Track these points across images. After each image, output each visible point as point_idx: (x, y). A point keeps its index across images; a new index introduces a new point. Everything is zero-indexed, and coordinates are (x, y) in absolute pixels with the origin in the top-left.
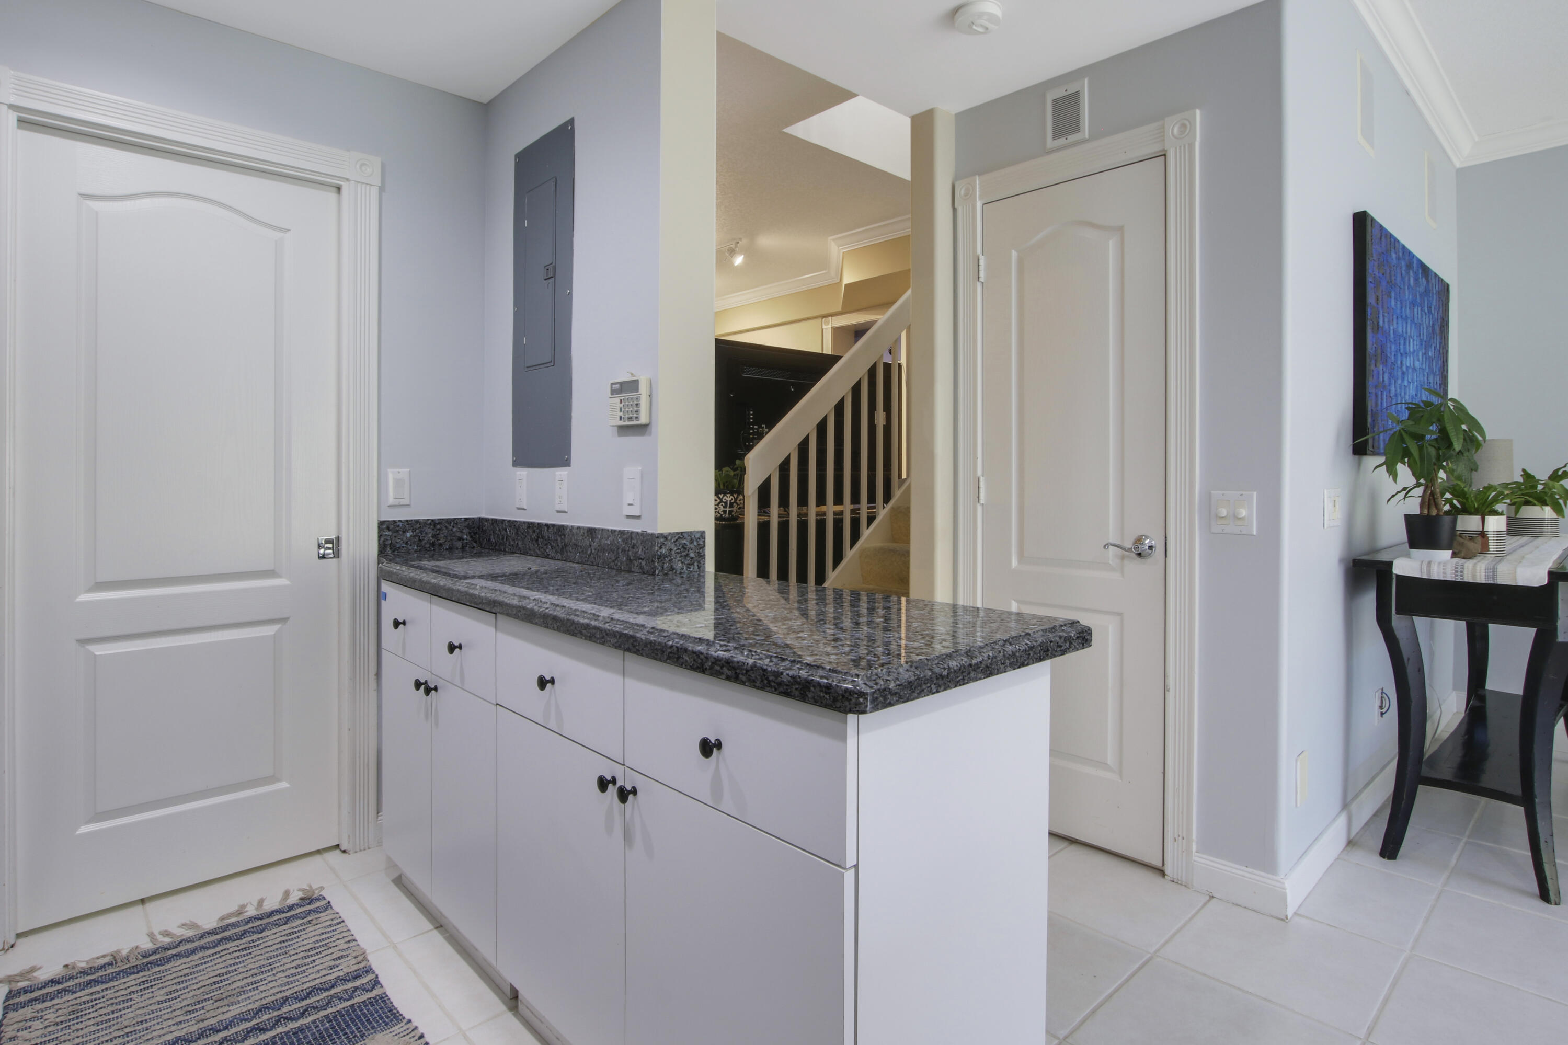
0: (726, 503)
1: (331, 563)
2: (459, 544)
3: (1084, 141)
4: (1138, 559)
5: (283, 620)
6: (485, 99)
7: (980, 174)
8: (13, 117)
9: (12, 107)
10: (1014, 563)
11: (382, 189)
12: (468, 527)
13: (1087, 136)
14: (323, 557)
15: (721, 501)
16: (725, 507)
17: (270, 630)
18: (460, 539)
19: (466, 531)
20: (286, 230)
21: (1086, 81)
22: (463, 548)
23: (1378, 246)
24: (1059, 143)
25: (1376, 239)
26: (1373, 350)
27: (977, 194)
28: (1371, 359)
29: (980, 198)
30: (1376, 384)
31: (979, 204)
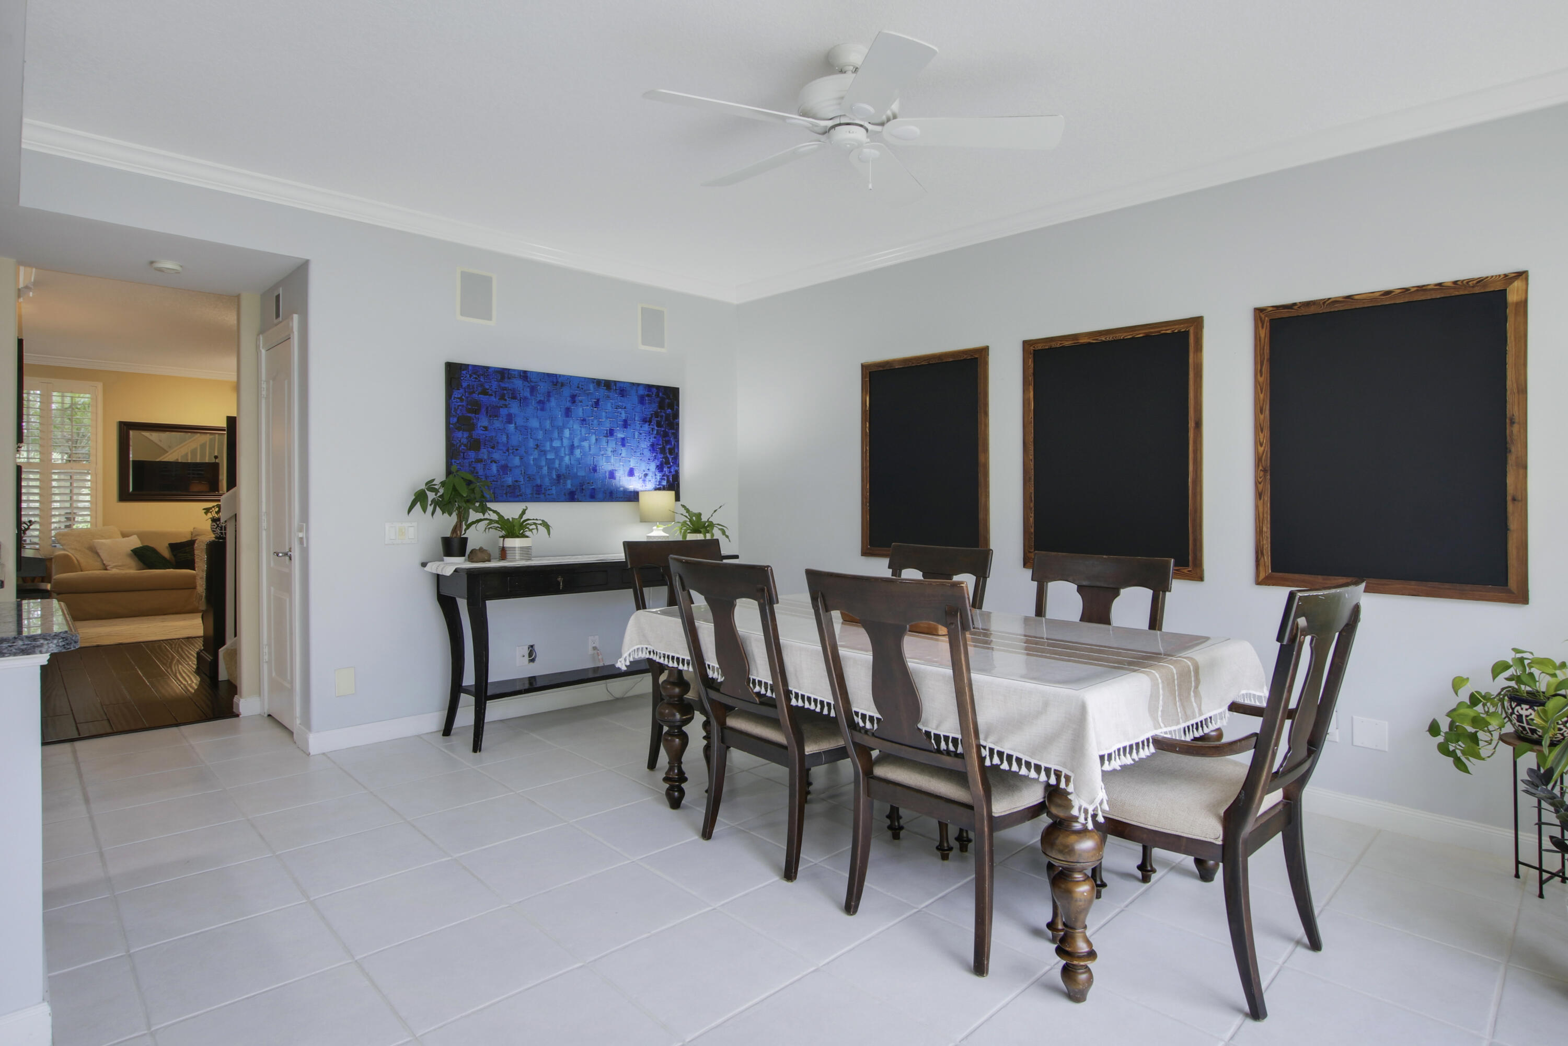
3: (280, 323)
4: (290, 561)
7: (262, 334)
13: (281, 320)
21: (281, 289)
23: (474, 380)
24: (276, 321)
25: (471, 376)
26: (464, 441)
27: (261, 345)
28: (460, 446)
29: (263, 348)
30: (474, 460)
31: (263, 351)
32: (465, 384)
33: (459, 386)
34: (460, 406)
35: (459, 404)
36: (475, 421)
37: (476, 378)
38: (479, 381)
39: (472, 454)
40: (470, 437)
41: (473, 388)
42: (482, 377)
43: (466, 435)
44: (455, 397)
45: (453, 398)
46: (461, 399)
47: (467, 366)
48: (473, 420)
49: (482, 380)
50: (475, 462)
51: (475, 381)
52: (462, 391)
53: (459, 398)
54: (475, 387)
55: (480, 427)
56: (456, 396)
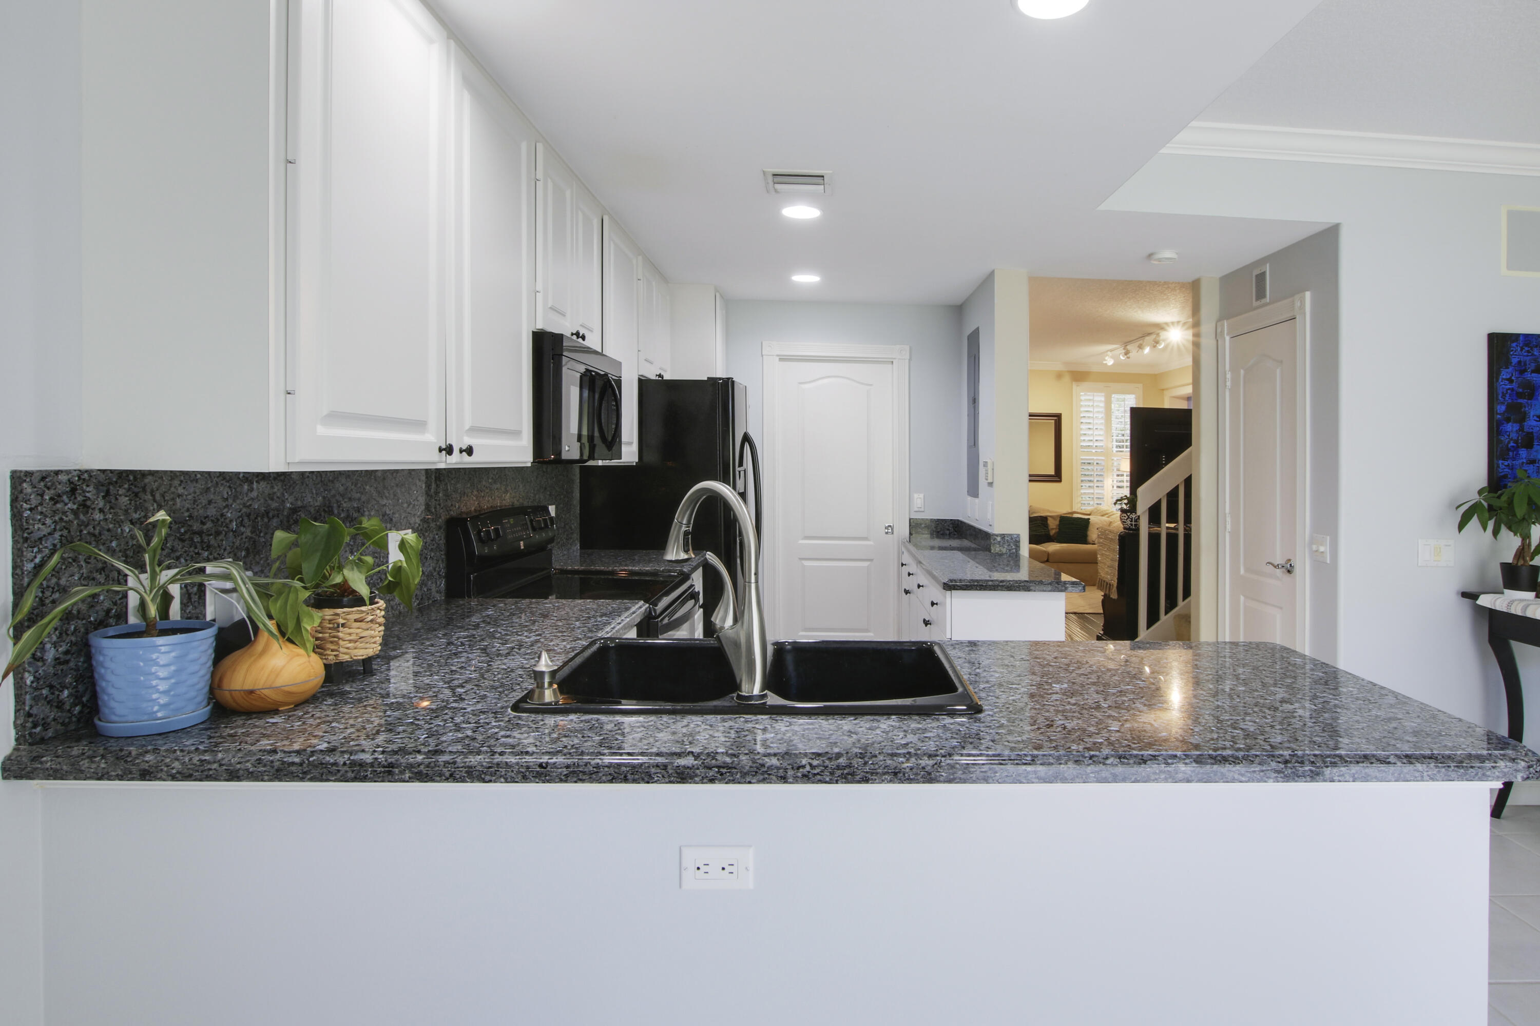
0: (1132, 519)
1: (890, 536)
2: (948, 532)
3: (1266, 304)
4: (1288, 574)
5: (871, 560)
6: (959, 303)
7: (1227, 319)
8: (777, 358)
9: (778, 355)
10: (1242, 572)
11: (910, 360)
12: (952, 524)
13: (1268, 301)
14: (887, 533)
15: (1129, 518)
16: (1131, 521)
17: (866, 564)
18: (948, 530)
19: (951, 526)
20: (871, 385)
21: (1268, 265)
22: (950, 534)
23: (1526, 354)
24: (1255, 304)
25: (1522, 349)
26: (1514, 436)
27: (1226, 332)
28: (1509, 442)
29: (1228, 334)
30: (1525, 461)
31: (1227, 338)
32: (1515, 361)
33: (1507, 364)
34: (1509, 389)
35: (1508, 387)
36: (1527, 409)
37: (1528, 352)
38: (1533, 355)
39: (1523, 453)
40: (1521, 429)
41: (1525, 364)
42: (1535, 349)
43: (1516, 427)
44: (1503, 379)
45: (1500, 380)
46: (1510, 381)
47: (1517, 336)
48: (1525, 407)
49: (1535, 353)
50: (1527, 463)
51: (1527, 356)
52: (1510, 369)
53: (1507, 379)
54: (1528, 363)
55: (1533, 416)
56: (1504, 377)
